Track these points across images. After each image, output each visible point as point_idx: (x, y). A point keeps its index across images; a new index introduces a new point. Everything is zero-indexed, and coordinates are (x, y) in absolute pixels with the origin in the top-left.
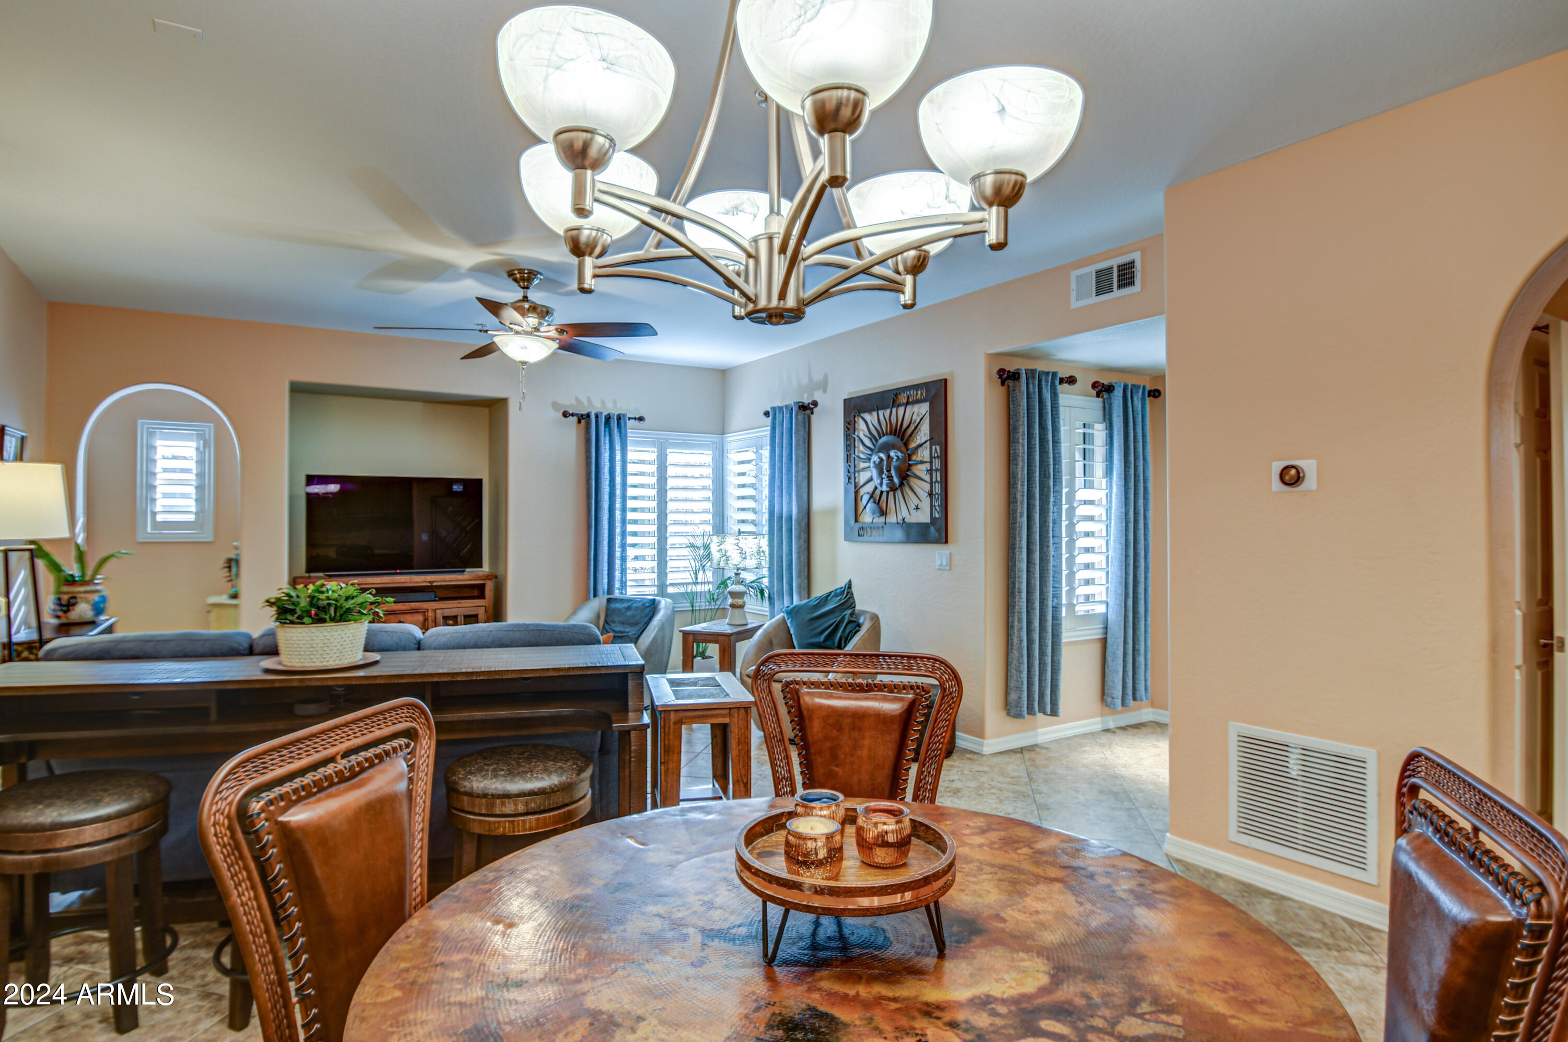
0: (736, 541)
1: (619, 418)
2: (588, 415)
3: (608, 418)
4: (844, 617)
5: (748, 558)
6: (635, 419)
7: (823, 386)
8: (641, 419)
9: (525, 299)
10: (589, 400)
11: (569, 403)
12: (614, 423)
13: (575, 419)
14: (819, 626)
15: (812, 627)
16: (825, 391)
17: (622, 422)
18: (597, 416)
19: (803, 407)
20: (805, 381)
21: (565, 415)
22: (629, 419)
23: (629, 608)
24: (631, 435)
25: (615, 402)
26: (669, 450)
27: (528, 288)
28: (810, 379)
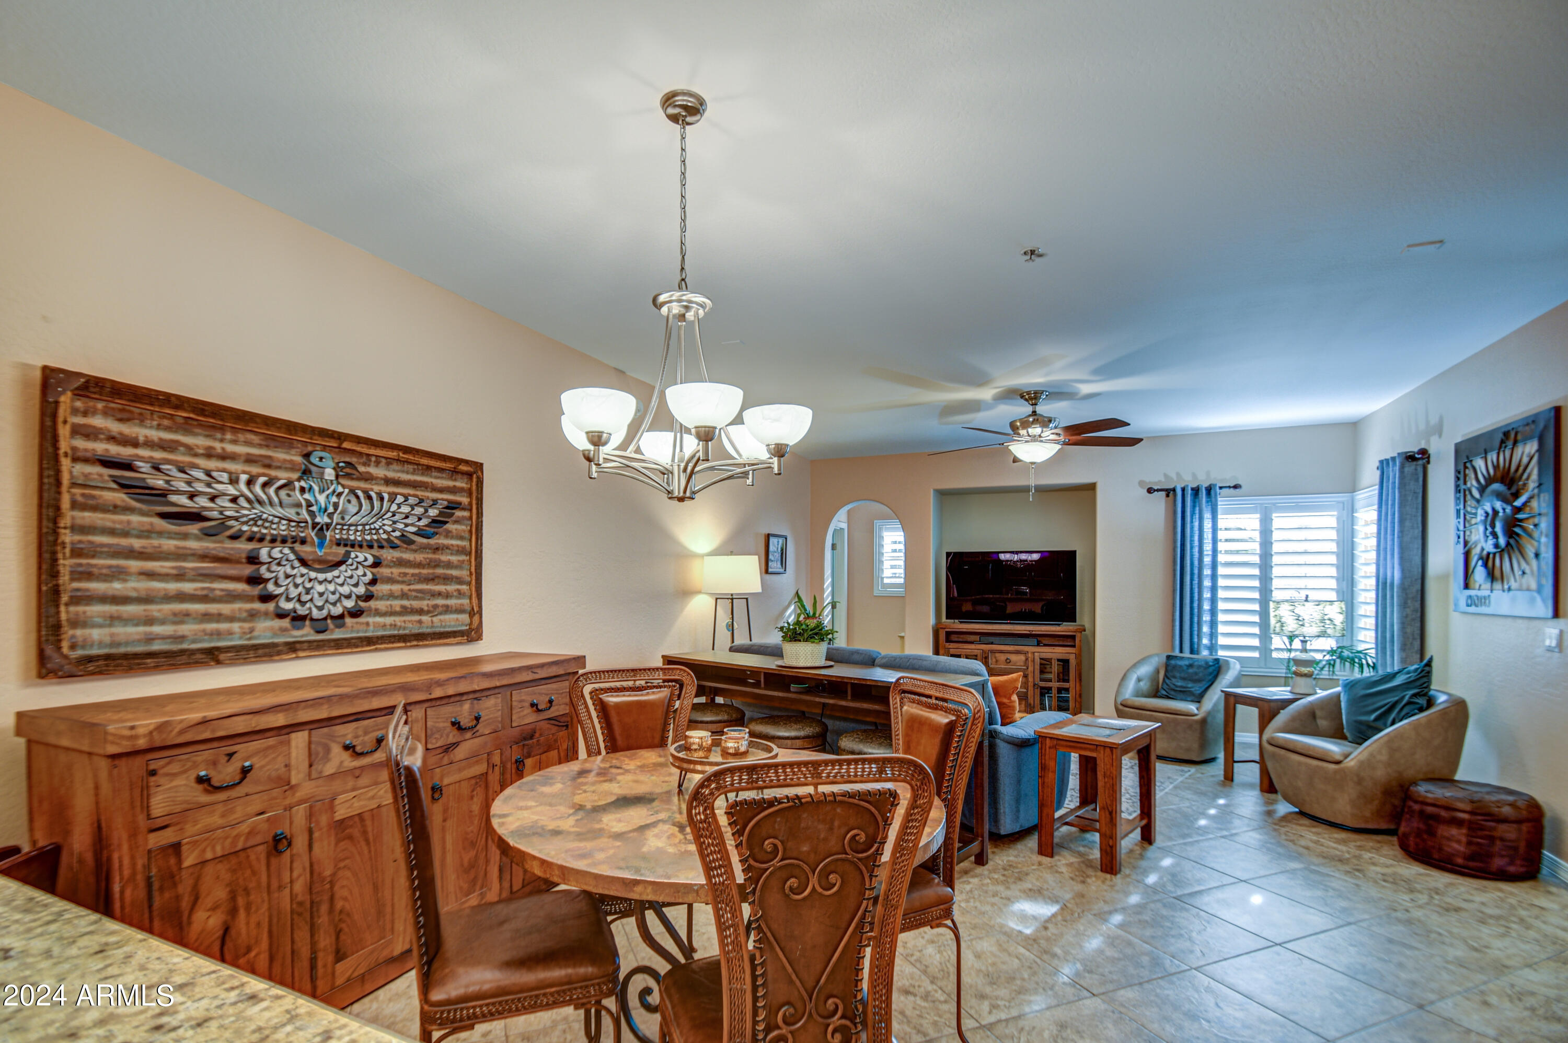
0: (1292, 608)
1: (1209, 490)
2: (1174, 490)
3: (1196, 491)
4: (1403, 697)
5: (1307, 625)
6: (1230, 487)
7: (1438, 430)
8: (1236, 487)
9: (1034, 413)
10: (1178, 474)
11: (1156, 478)
12: (1203, 493)
13: (1164, 493)
14: (1374, 703)
15: (1362, 704)
16: (1440, 436)
17: (1212, 492)
18: (1183, 490)
19: (1410, 458)
20: (1422, 426)
21: (1150, 491)
22: (1221, 488)
23: (1191, 666)
24: (1222, 503)
25: (1208, 473)
26: (1274, 515)
27: (1036, 404)
28: (1428, 422)
